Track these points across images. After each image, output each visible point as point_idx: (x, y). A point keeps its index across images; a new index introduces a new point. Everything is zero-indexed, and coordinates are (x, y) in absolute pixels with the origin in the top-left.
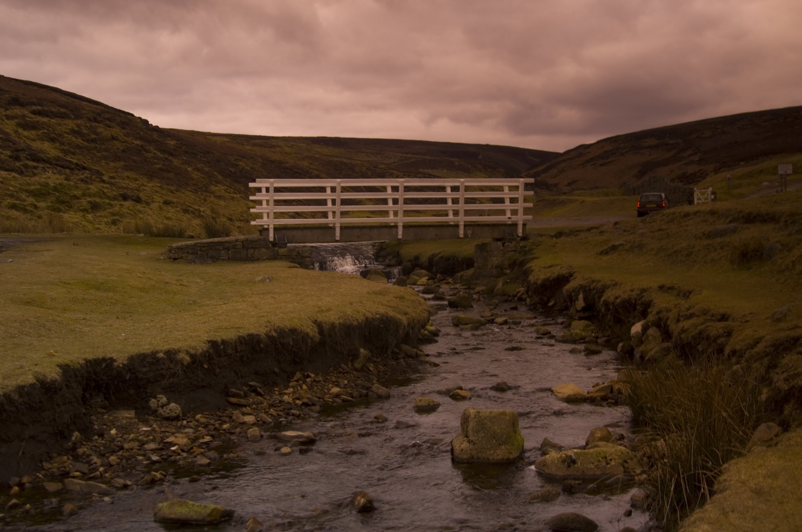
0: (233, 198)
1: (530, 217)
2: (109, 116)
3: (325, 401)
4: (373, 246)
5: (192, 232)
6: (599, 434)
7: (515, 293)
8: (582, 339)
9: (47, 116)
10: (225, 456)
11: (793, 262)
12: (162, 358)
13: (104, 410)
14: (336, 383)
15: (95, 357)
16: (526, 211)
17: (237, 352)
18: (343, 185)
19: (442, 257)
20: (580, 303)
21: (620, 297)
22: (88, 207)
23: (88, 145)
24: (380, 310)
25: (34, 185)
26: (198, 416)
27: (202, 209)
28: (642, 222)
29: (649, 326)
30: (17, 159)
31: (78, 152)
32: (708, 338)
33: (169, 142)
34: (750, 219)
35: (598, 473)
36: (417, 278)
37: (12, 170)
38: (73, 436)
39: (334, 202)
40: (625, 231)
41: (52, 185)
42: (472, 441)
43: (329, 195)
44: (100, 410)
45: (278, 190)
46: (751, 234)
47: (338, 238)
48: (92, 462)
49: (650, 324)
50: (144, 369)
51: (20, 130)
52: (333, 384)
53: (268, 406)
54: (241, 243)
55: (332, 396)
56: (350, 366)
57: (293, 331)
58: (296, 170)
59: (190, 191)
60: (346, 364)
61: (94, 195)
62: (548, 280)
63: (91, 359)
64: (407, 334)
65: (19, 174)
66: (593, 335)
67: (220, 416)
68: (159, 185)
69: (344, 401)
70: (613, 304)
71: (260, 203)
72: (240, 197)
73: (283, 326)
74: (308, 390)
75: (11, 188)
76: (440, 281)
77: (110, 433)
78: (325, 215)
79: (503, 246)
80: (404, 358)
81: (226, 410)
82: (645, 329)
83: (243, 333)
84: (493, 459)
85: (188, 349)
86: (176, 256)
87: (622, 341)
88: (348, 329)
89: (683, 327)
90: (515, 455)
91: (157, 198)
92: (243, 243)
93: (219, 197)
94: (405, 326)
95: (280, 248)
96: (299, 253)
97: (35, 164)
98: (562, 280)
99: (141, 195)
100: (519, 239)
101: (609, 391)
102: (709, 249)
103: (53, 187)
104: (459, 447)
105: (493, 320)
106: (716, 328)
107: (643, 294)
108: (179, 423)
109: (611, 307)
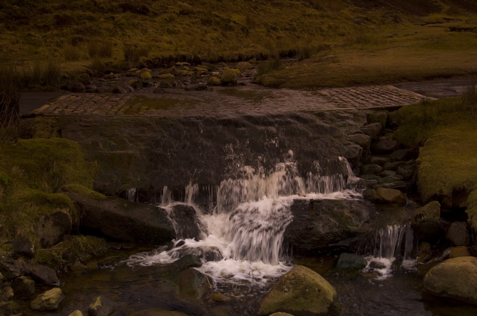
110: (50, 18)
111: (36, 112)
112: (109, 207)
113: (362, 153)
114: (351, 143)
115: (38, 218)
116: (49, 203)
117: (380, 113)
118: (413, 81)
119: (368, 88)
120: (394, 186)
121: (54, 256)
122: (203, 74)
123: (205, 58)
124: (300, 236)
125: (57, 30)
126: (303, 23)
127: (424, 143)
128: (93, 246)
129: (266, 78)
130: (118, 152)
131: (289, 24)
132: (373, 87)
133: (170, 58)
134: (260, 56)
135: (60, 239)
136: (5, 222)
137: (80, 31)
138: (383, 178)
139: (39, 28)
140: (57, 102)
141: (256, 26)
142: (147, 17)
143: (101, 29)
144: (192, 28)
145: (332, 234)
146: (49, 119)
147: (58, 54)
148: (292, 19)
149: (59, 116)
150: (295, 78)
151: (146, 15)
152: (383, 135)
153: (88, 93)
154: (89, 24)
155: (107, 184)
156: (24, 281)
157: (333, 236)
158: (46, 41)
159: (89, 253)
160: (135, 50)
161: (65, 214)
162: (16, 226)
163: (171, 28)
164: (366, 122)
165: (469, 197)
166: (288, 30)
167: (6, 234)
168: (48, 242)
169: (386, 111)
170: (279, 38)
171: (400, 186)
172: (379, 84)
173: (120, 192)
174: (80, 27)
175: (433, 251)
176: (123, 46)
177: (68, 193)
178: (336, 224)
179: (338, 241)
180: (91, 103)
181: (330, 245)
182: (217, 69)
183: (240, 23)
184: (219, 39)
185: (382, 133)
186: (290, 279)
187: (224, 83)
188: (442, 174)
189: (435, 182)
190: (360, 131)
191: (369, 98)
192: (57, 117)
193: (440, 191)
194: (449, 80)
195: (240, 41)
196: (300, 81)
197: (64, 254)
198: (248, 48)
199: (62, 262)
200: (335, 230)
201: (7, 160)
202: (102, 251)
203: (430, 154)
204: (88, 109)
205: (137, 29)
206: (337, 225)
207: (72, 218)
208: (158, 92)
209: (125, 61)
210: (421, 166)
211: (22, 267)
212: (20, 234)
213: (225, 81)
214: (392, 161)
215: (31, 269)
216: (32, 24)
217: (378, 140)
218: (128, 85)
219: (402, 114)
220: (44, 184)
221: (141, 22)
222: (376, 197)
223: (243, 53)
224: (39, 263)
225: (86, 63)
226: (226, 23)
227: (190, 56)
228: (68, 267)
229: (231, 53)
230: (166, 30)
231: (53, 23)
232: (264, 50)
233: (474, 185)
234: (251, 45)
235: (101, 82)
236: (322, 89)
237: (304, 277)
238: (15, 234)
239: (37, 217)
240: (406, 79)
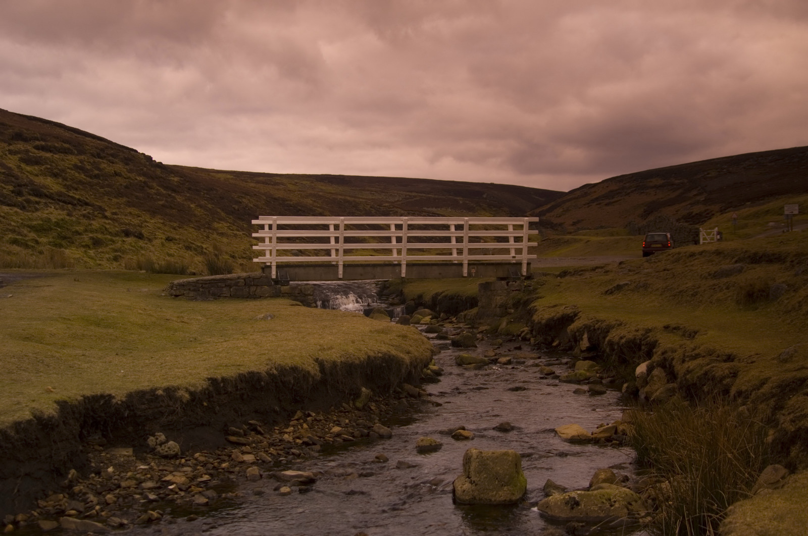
0: (236, 235)
1: (534, 256)
2: (112, 152)
3: (325, 440)
4: (377, 285)
5: (194, 269)
6: (602, 476)
7: (520, 333)
8: (586, 379)
9: (51, 151)
10: (224, 495)
11: (799, 302)
12: (161, 395)
13: (101, 448)
14: (337, 422)
15: (93, 394)
16: (531, 250)
17: (237, 390)
18: (346, 222)
19: (445, 296)
20: (585, 343)
21: (625, 337)
22: (90, 243)
23: (91, 180)
24: (382, 348)
25: (36, 220)
26: (197, 455)
27: (204, 246)
28: (647, 261)
29: (654, 367)
30: (20, 194)
31: (81, 187)
32: (713, 378)
33: (172, 179)
34: (756, 259)
35: (602, 515)
36: (420, 317)
37: (14, 206)
38: (69, 473)
39: (337, 240)
40: (630, 271)
41: (54, 220)
42: (474, 481)
43: (332, 233)
44: (97, 447)
45: (281, 227)
46: (756, 274)
47: (341, 276)
48: (89, 500)
49: (655, 364)
50: (143, 407)
51: (23, 165)
52: (333, 423)
53: (268, 445)
54: (243, 280)
55: (333, 435)
56: (351, 405)
57: (294, 369)
58: (300, 208)
59: (193, 228)
60: (348, 403)
61: (96, 231)
62: (552, 319)
63: (89, 395)
64: (410, 373)
65: (21, 209)
66: (598, 375)
67: (219, 455)
68: (162, 221)
69: (345, 440)
70: (618, 343)
71: (262, 240)
72: (243, 234)
73: (284, 364)
74: (309, 429)
75: (13, 223)
76: (444, 320)
77: (107, 471)
78: (328, 253)
79: (507, 285)
80: (406, 397)
81: (225, 449)
82: (650, 369)
83: (244, 370)
84: (495, 500)
85: (187, 386)
86: (178, 293)
87: (626, 381)
88: (350, 368)
89: (689, 367)
90: (517, 496)
91: (159, 234)
92: (245, 280)
93: (222, 234)
94: (407, 365)
95: (282, 285)
96: (301, 291)
97: (37, 199)
98: (567, 319)
99: (143, 231)
100: (524, 278)
101: (613, 431)
102: (714, 289)
103: (55, 222)
104: (461, 487)
105: (497, 360)
106: (721, 369)
107: (648, 334)
108: (178, 462)
109: (616, 347)
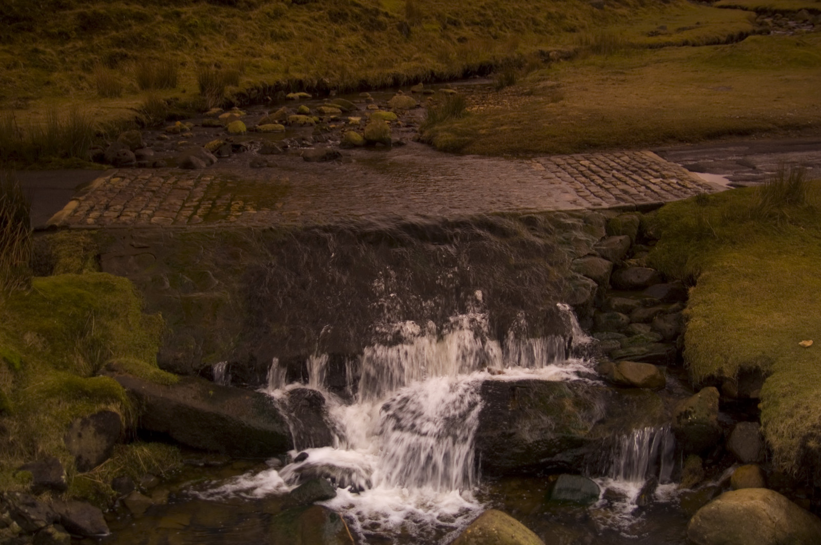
110: (70, 18)
111: (56, 220)
112: (184, 397)
113: (595, 292)
114: (579, 276)
115: (71, 423)
116: (87, 396)
117: (627, 216)
118: (687, 142)
119: (611, 157)
120: (647, 353)
121: (97, 485)
122: (334, 120)
123: (336, 84)
124: (493, 446)
125: (82, 39)
126: (503, 11)
127: (697, 277)
128: (160, 461)
129: (440, 134)
130: (195, 295)
131: (480, 15)
132: (618, 154)
133: (276, 86)
134: (430, 76)
135: (108, 454)
136: (18, 432)
137: (123, 42)
138: (630, 338)
139: (51, 36)
140: (89, 194)
141: (423, 19)
142: (236, 11)
143: (158, 36)
144: (312, 29)
145: (545, 443)
146: (80, 236)
147: (85, 84)
148: (486, 4)
149: (94, 229)
150: (490, 135)
151: (235, 7)
152: (632, 256)
153: (141, 170)
154: (136, 28)
155: (180, 355)
156: (53, 536)
157: (546, 446)
158: (63, 61)
159: (154, 475)
160: (217, 72)
161: (114, 414)
162: (35, 438)
163: (277, 30)
164: (604, 234)
165: (765, 386)
166: (477, 24)
167: (19, 452)
168: (88, 460)
169: (637, 212)
170: (462, 40)
171: (657, 354)
172: (628, 148)
173: (202, 368)
174: (121, 34)
175: (707, 468)
176: (196, 67)
177: (116, 374)
178: (551, 425)
179: (555, 454)
180: (148, 194)
181: (542, 461)
182: (357, 109)
183: (396, 15)
184: (359, 48)
185: (630, 253)
186: (476, 537)
187: (369, 144)
188: (724, 340)
189: (711, 354)
190: (594, 251)
191: (611, 183)
192: (95, 232)
193: (719, 370)
194: (746, 140)
195: (396, 49)
196: (497, 141)
197: (114, 481)
198: (408, 62)
199: (112, 494)
200: (550, 436)
201: (15, 321)
202: (175, 470)
203: (705, 302)
204: (142, 209)
205: (219, 32)
206: (553, 428)
207: (124, 418)
208: (258, 166)
209: (199, 94)
210: (690, 325)
211: (48, 509)
212: (43, 451)
213: (371, 138)
214: (645, 305)
215: (63, 511)
216: (39, 30)
217: (624, 267)
218: (208, 152)
219: (663, 220)
220: (78, 360)
221: (226, 20)
222: (617, 377)
223: (401, 72)
224: (75, 498)
225: (134, 102)
226: (373, 17)
227: (310, 82)
228: (122, 501)
229: (381, 73)
230: (269, 34)
231: (76, 26)
232: (436, 64)
233: (772, 364)
234: (415, 56)
235: (162, 142)
236: (533, 157)
237: (498, 533)
238: (34, 451)
239: (69, 422)
240: (675, 137)
